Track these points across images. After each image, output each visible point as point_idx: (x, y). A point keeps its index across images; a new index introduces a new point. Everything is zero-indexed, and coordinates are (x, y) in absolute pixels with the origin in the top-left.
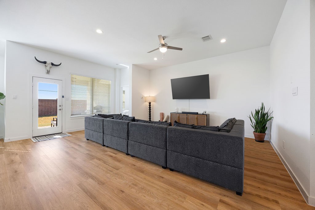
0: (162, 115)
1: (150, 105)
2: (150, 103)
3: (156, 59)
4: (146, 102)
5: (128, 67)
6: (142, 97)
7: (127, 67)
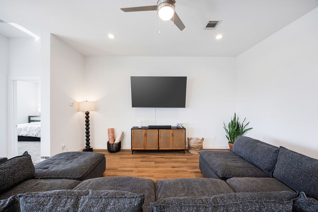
0: (112, 132)
1: (87, 117)
2: (87, 114)
3: (111, 36)
4: (78, 111)
5: (37, 38)
6: (73, 103)
7: (32, 38)
